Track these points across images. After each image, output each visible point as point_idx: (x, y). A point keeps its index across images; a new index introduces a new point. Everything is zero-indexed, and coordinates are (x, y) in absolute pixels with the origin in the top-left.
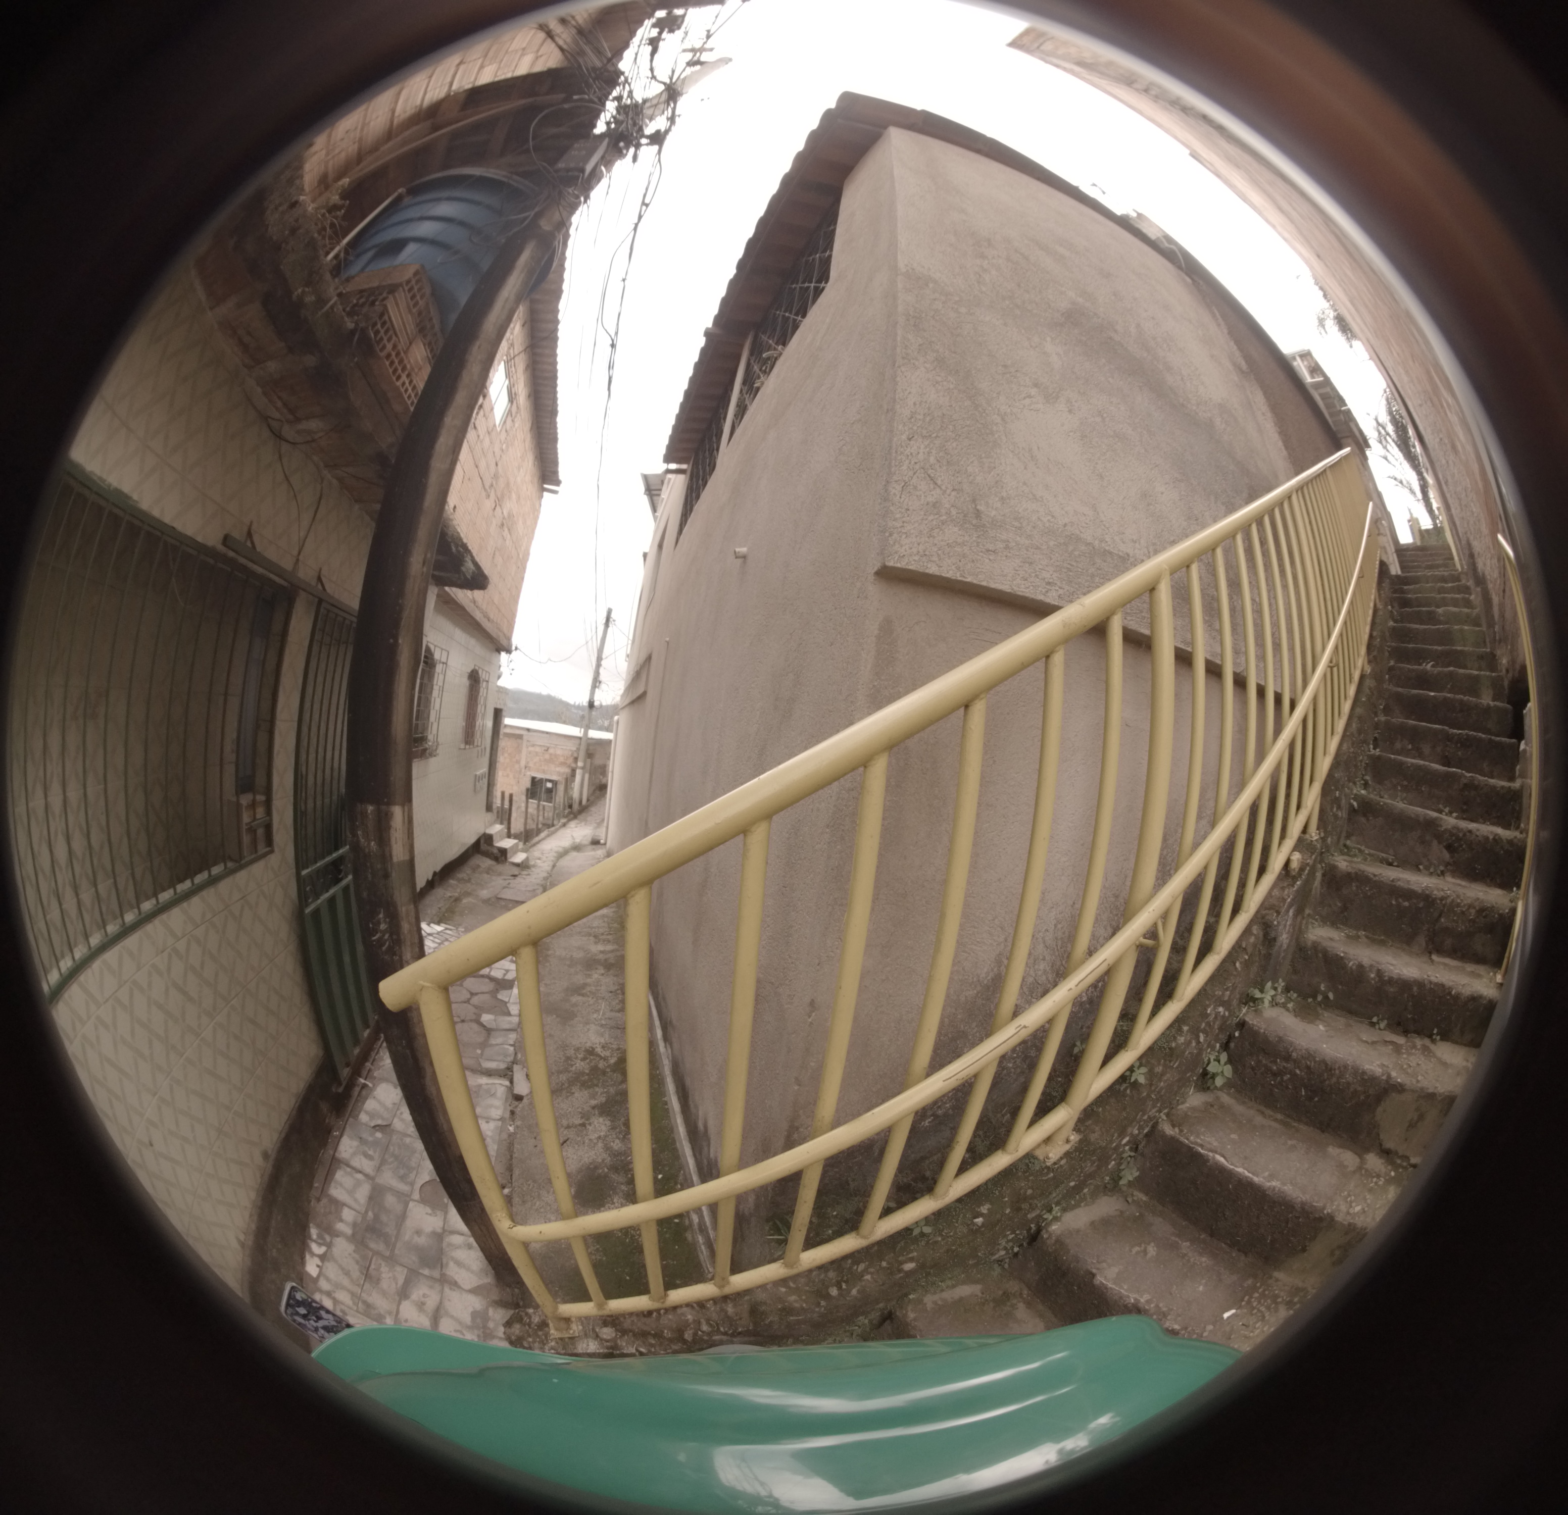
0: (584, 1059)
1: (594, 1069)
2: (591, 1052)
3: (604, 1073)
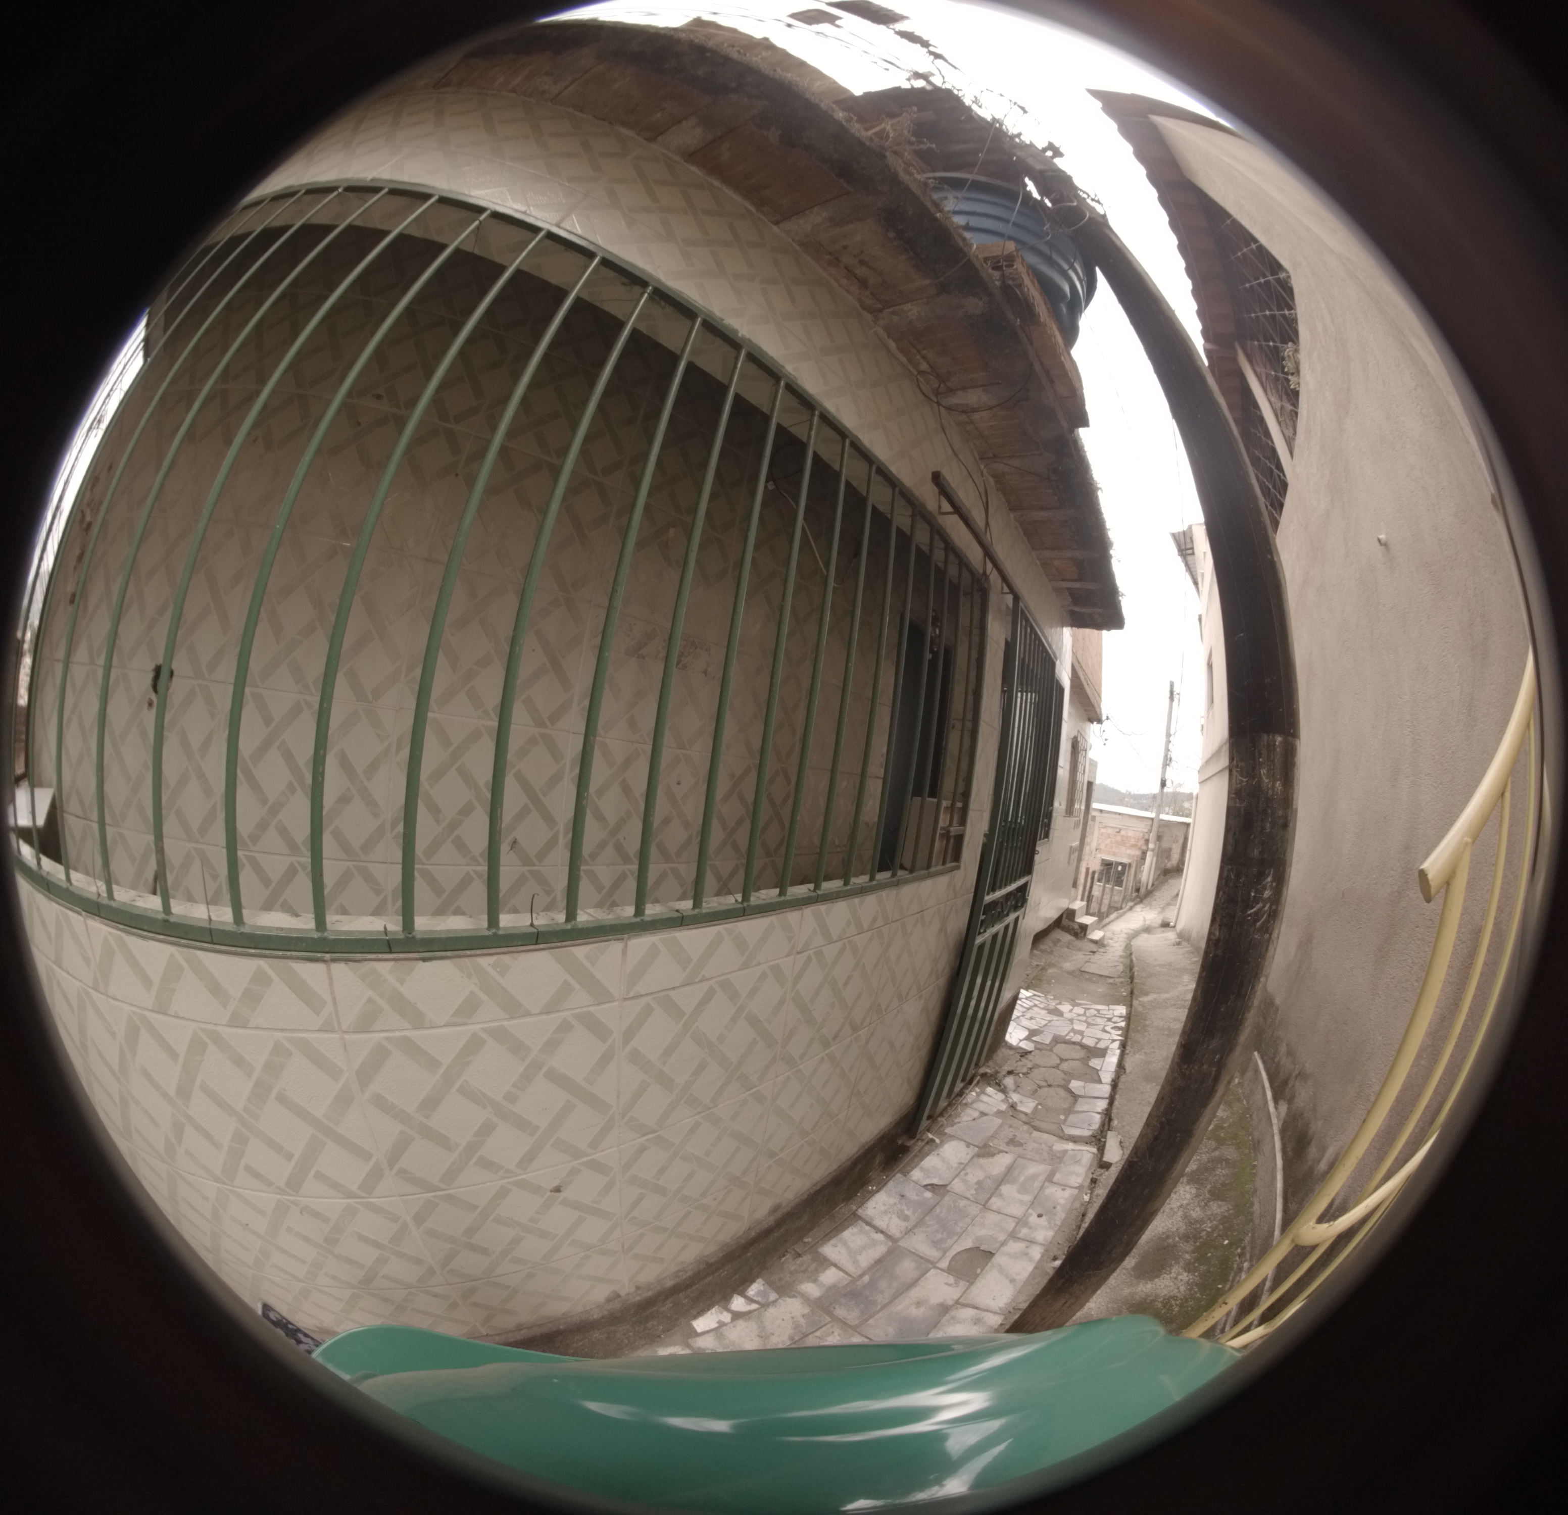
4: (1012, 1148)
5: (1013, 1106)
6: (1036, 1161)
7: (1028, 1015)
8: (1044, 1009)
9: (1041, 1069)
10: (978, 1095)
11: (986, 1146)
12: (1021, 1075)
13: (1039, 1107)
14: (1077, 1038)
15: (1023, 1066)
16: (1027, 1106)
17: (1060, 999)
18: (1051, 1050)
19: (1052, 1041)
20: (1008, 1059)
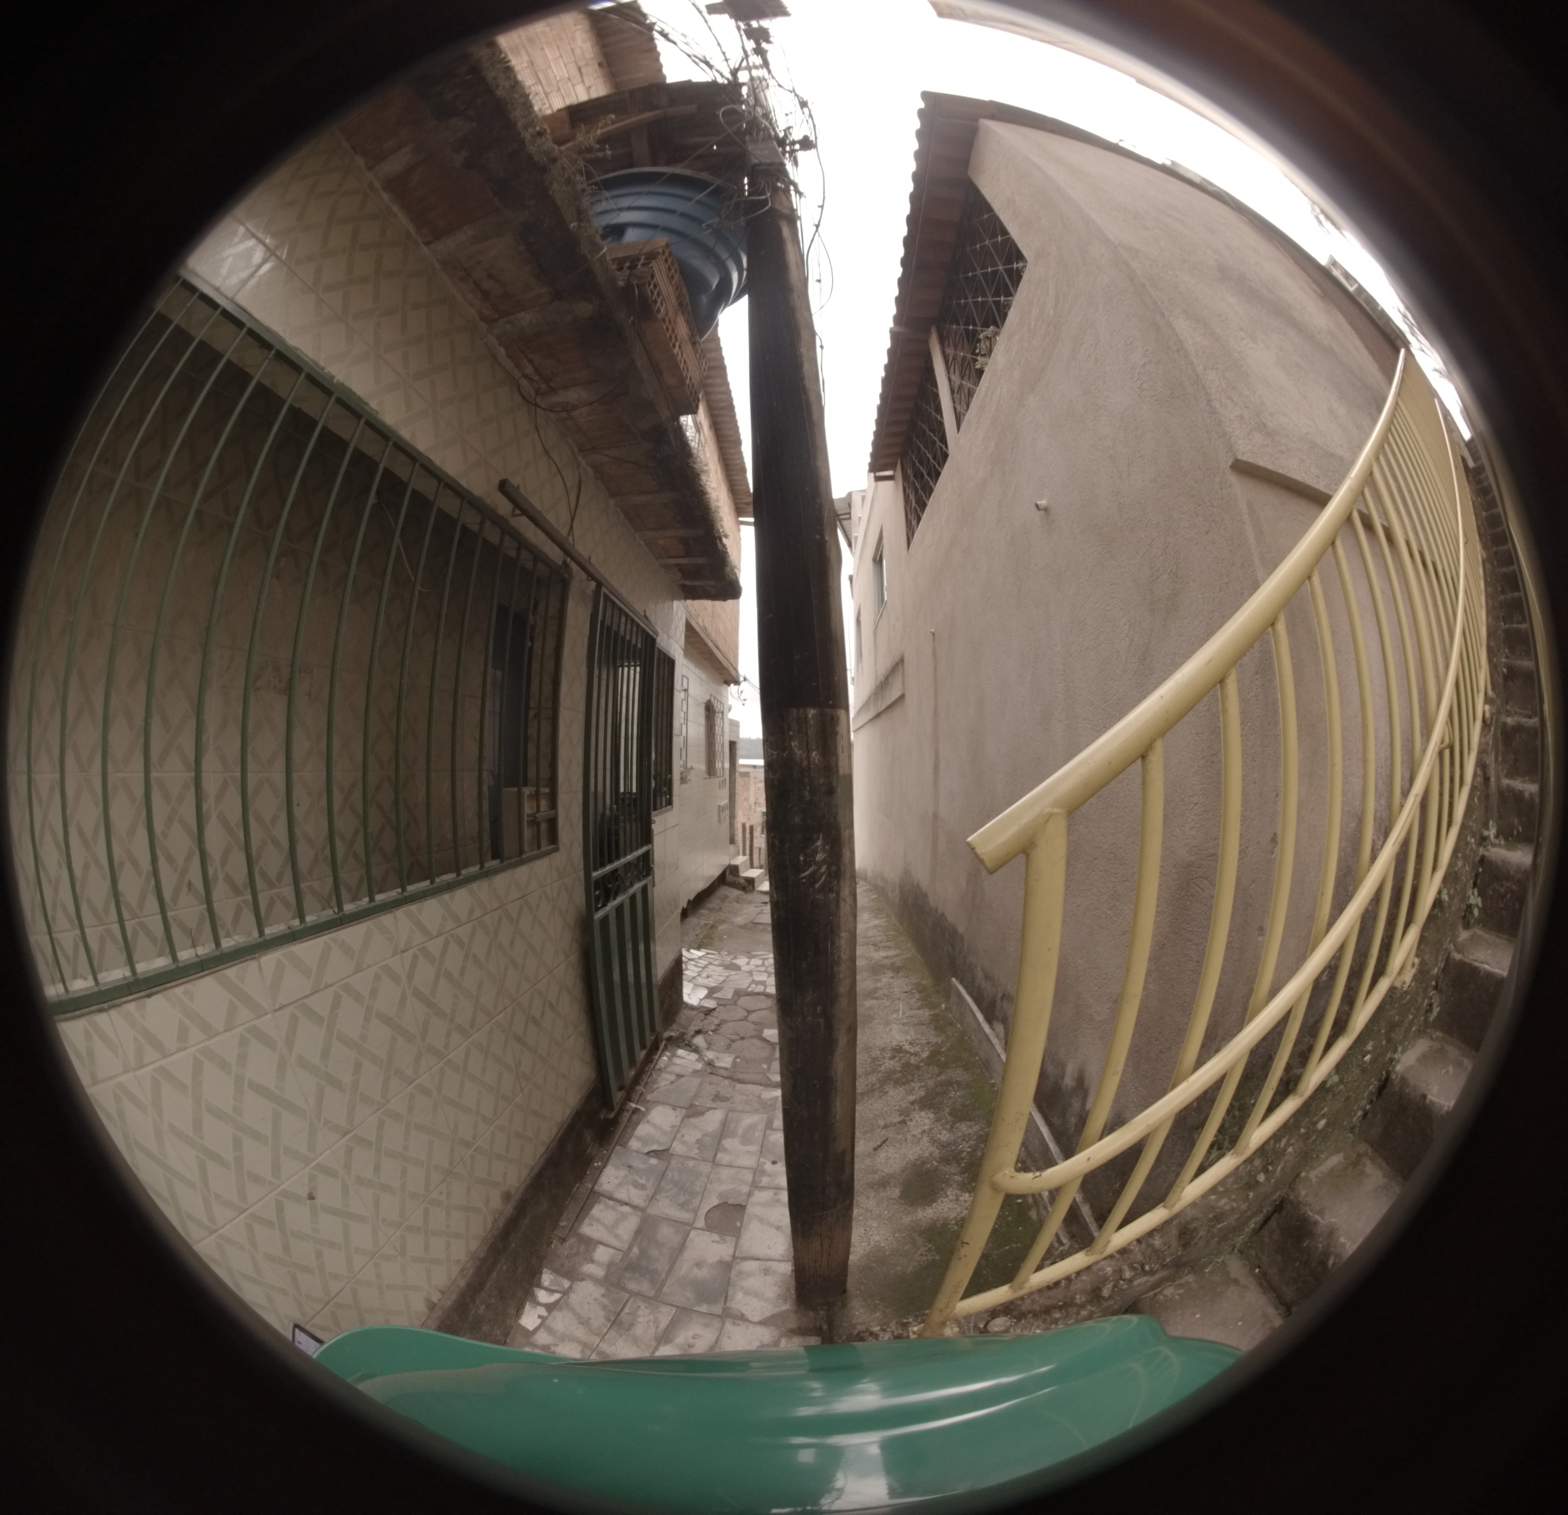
0: (892, 1058)
1: (907, 1066)
2: (898, 1050)
3: (918, 1067)
4: (719, 1104)
5: (710, 1064)
6: (749, 1112)
7: (704, 975)
8: (719, 965)
9: (729, 1024)
10: (670, 1058)
11: (692, 1106)
12: (710, 1033)
13: (738, 1060)
14: (760, 988)
15: (710, 1024)
16: (725, 1061)
17: (734, 954)
18: (735, 1004)
19: (733, 996)
20: (693, 1020)
